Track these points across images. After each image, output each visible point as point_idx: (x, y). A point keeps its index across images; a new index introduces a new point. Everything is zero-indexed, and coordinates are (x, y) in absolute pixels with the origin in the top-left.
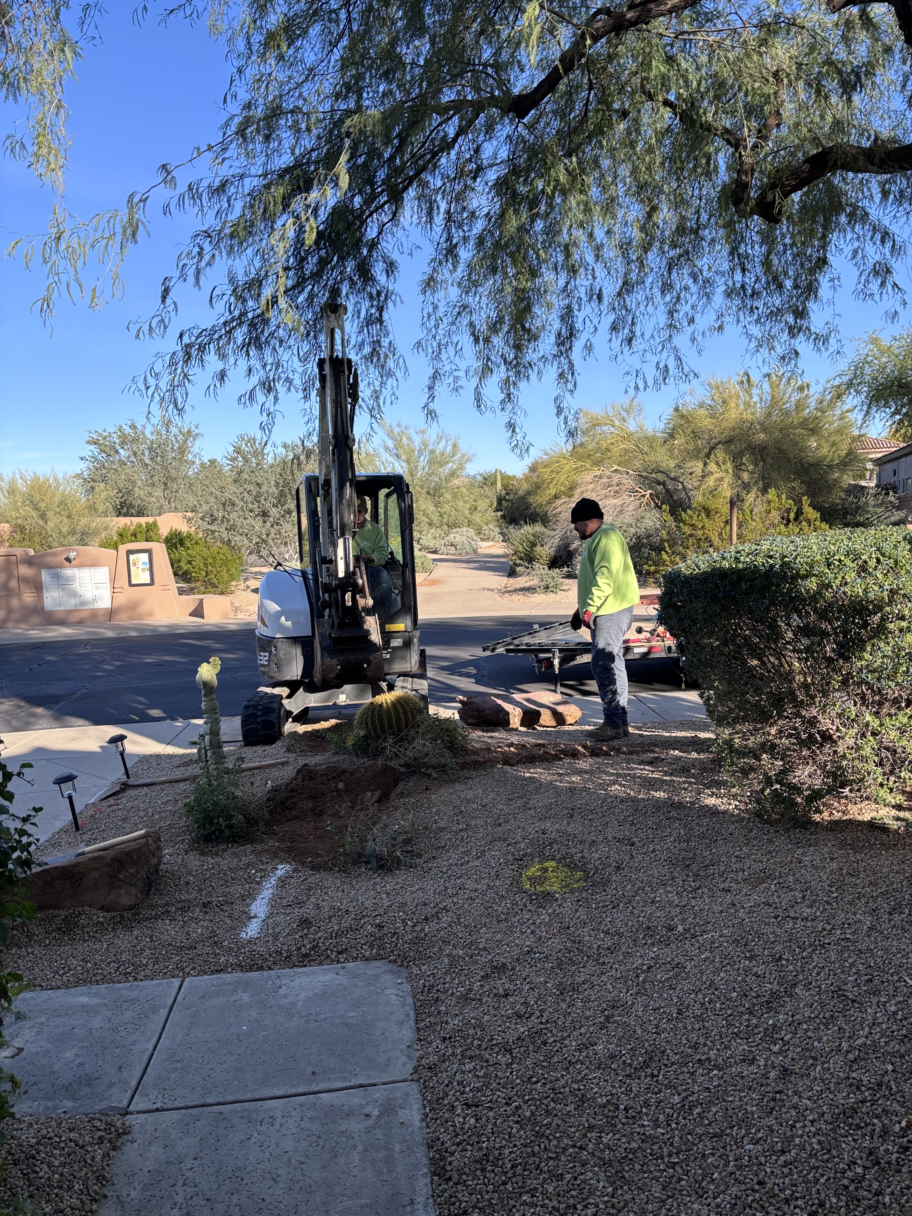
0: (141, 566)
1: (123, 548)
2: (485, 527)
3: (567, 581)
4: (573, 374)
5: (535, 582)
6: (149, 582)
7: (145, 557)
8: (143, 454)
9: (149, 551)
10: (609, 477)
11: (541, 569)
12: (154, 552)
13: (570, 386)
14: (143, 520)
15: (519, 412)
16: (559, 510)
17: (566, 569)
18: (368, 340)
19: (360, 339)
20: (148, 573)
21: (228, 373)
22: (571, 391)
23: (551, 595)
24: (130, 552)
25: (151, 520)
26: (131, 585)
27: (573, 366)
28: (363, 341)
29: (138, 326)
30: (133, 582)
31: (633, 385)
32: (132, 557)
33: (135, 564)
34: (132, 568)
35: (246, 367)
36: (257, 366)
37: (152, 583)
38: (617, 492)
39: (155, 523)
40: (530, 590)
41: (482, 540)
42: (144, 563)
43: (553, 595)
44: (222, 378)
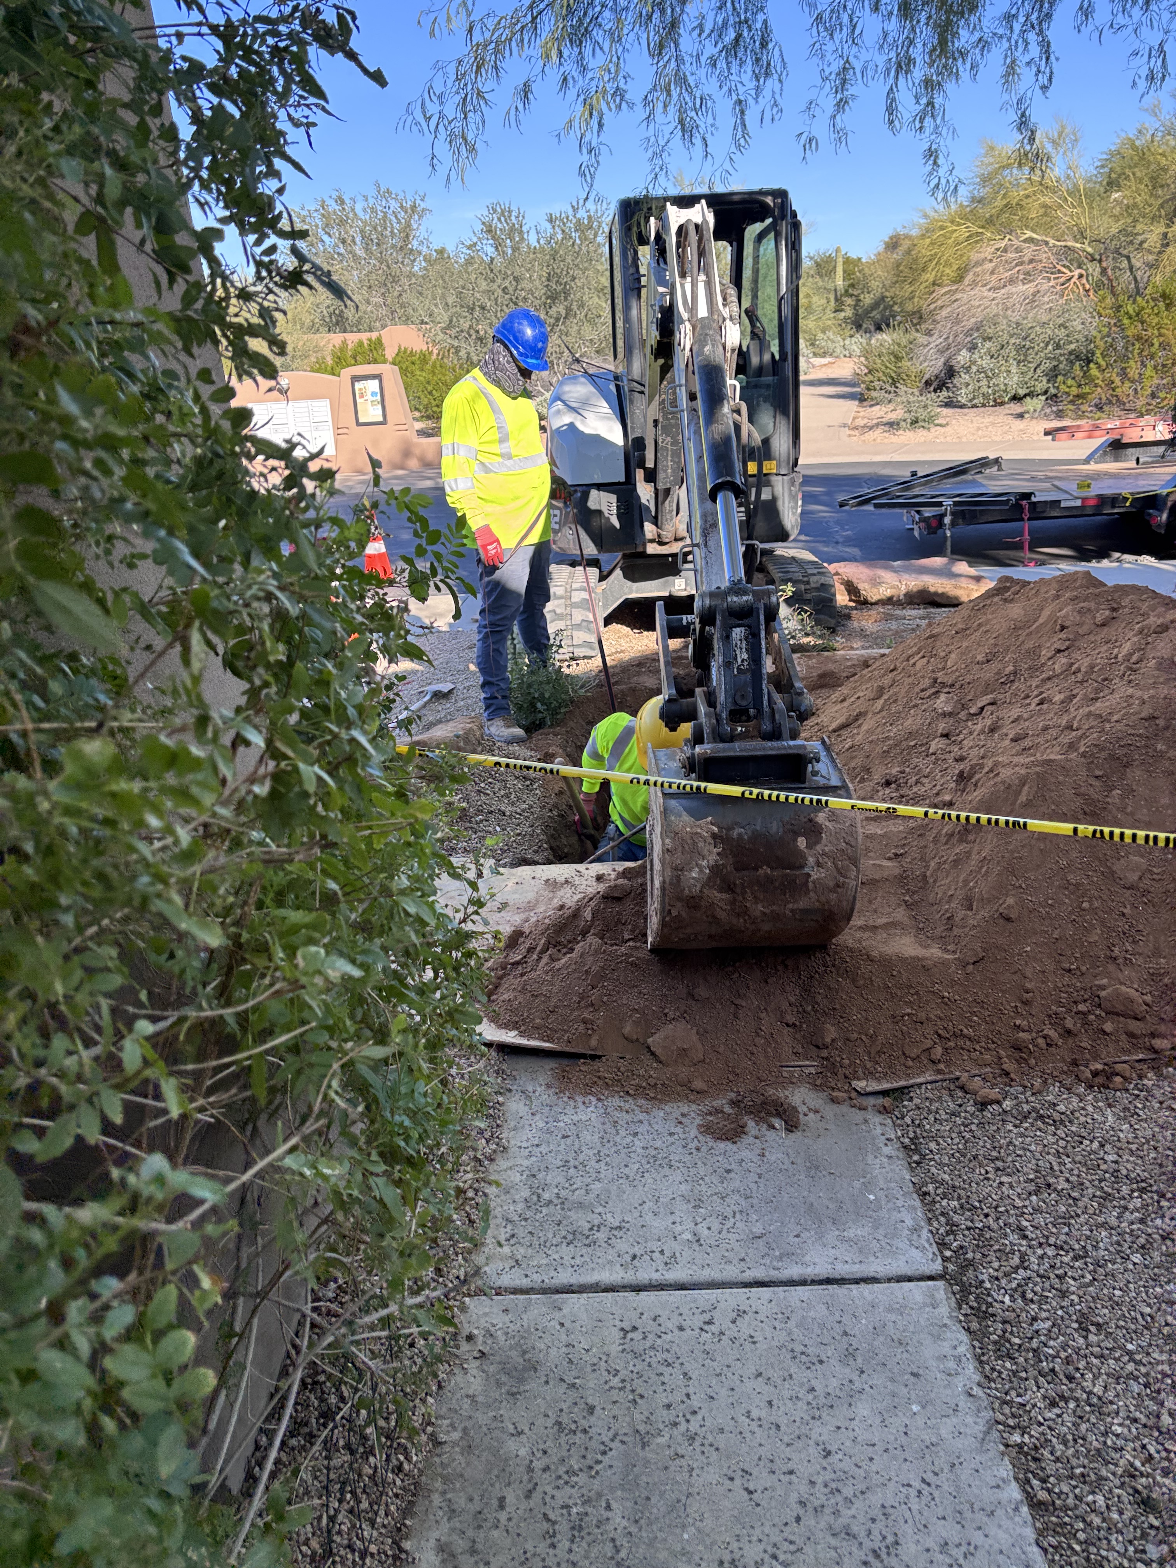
0: (369, 397)
1: (347, 373)
2: (820, 335)
3: (945, 411)
4: (1048, 59)
5: (898, 414)
6: (381, 419)
7: (374, 385)
8: (354, 241)
9: (378, 377)
10: (1018, 250)
11: (909, 393)
12: (384, 378)
13: (1043, 79)
14: (364, 337)
15: (944, 132)
16: (939, 303)
17: (945, 393)
18: (731, 22)
19: (720, 20)
20: (380, 407)
21: (534, 87)
22: (1044, 88)
23: (922, 433)
24: (355, 379)
25: (374, 335)
26: (358, 424)
27: (1049, 43)
28: (725, 23)
29: (432, 16)
30: (361, 420)
31: (1144, 72)
32: (357, 386)
33: (362, 396)
34: (359, 400)
35: (559, 77)
36: (574, 73)
37: (384, 422)
38: (1028, 273)
39: (379, 341)
40: (893, 425)
41: (815, 355)
42: (373, 394)
43: (924, 432)
44: (526, 96)
